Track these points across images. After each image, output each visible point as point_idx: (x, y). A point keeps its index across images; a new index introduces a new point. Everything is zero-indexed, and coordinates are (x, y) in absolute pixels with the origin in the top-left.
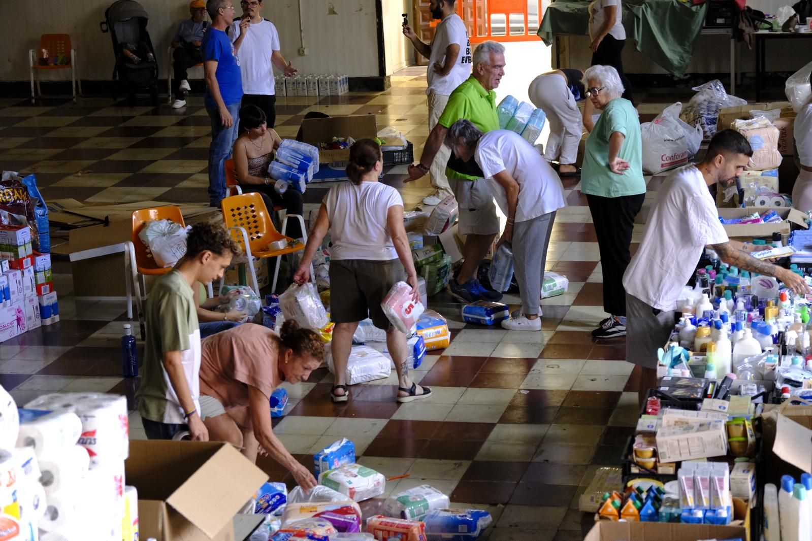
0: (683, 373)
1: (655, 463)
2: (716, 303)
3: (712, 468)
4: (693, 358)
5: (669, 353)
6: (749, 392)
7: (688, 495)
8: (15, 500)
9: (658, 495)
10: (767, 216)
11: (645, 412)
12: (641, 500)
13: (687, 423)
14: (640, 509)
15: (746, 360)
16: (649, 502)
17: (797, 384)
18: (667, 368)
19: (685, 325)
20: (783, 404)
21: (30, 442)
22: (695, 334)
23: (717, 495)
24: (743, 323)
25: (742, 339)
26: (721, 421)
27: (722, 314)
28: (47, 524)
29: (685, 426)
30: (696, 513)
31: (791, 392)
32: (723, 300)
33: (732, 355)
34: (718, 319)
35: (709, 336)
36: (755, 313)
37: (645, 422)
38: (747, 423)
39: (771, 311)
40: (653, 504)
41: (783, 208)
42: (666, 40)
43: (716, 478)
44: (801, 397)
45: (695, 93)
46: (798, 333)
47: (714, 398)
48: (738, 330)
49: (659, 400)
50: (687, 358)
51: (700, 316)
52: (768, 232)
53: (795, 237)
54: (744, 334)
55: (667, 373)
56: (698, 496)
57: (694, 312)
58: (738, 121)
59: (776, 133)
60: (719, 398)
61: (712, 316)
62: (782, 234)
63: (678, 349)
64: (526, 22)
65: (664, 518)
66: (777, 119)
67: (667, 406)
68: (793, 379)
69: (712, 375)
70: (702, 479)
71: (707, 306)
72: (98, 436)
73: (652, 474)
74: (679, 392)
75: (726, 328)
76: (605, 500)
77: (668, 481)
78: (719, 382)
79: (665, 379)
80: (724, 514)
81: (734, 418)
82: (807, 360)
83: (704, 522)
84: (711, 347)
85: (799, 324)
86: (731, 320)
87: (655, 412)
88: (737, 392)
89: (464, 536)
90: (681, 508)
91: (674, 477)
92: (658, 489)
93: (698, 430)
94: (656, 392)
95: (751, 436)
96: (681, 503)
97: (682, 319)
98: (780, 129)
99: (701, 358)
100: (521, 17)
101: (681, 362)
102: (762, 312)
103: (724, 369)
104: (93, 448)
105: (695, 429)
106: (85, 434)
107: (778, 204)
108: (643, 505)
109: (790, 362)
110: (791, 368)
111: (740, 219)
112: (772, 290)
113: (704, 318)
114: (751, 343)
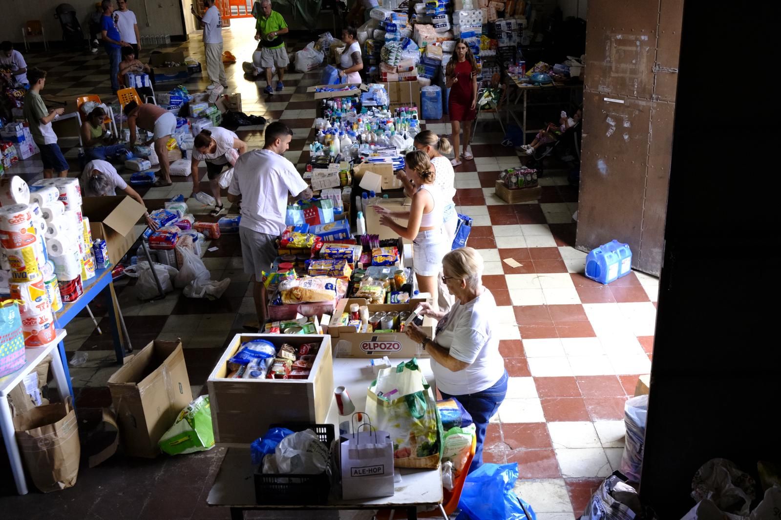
0: (321, 154)
2: (333, 124)
3: (334, 191)
4: (324, 148)
5: (315, 146)
6: (348, 160)
8: (32, 226)
11: (306, 171)
17: (367, 155)
18: (314, 152)
19: (320, 134)
20: (361, 164)
21: (36, 201)
22: (325, 137)
23: (337, 201)
24: (344, 132)
26: (337, 172)
27: (335, 129)
28: (49, 236)
29: (322, 175)
31: (365, 159)
32: (335, 123)
34: (334, 131)
35: (330, 138)
36: (349, 128)
37: (306, 175)
38: (347, 172)
39: (355, 126)
43: (336, 195)
44: (368, 161)
45: (320, 37)
46: (366, 135)
47: (334, 163)
48: (342, 135)
49: (312, 166)
50: (322, 148)
51: (326, 130)
52: (352, 94)
53: (363, 96)
55: (314, 154)
57: (324, 128)
58: (336, 48)
60: (336, 163)
61: (331, 130)
62: (358, 94)
63: (318, 144)
64: (246, 9)
67: (315, 168)
68: (365, 153)
69: (332, 154)
70: (331, 196)
71: (329, 126)
72: (68, 196)
74: (319, 162)
75: (337, 135)
78: (336, 156)
79: (313, 157)
80: (340, 210)
81: (342, 170)
82: (370, 145)
84: (331, 143)
85: (366, 131)
86: (339, 131)
87: (310, 171)
88: (343, 160)
93: (328, 176)
94: (310, 162)
95: (350, 177)
97: (319, 132)
99: (328, 147)
100: (244, 7)
101: (320, 149)
102: (352, 127)
103: (337, 151)
104: (65, 201)
105: (326, 176)
106: (61, 195)
109: (364, 147)
110: (364, 149)
111: (341, 89)
112: (355, 118)
113: (328, 131)
114: (348, 140)
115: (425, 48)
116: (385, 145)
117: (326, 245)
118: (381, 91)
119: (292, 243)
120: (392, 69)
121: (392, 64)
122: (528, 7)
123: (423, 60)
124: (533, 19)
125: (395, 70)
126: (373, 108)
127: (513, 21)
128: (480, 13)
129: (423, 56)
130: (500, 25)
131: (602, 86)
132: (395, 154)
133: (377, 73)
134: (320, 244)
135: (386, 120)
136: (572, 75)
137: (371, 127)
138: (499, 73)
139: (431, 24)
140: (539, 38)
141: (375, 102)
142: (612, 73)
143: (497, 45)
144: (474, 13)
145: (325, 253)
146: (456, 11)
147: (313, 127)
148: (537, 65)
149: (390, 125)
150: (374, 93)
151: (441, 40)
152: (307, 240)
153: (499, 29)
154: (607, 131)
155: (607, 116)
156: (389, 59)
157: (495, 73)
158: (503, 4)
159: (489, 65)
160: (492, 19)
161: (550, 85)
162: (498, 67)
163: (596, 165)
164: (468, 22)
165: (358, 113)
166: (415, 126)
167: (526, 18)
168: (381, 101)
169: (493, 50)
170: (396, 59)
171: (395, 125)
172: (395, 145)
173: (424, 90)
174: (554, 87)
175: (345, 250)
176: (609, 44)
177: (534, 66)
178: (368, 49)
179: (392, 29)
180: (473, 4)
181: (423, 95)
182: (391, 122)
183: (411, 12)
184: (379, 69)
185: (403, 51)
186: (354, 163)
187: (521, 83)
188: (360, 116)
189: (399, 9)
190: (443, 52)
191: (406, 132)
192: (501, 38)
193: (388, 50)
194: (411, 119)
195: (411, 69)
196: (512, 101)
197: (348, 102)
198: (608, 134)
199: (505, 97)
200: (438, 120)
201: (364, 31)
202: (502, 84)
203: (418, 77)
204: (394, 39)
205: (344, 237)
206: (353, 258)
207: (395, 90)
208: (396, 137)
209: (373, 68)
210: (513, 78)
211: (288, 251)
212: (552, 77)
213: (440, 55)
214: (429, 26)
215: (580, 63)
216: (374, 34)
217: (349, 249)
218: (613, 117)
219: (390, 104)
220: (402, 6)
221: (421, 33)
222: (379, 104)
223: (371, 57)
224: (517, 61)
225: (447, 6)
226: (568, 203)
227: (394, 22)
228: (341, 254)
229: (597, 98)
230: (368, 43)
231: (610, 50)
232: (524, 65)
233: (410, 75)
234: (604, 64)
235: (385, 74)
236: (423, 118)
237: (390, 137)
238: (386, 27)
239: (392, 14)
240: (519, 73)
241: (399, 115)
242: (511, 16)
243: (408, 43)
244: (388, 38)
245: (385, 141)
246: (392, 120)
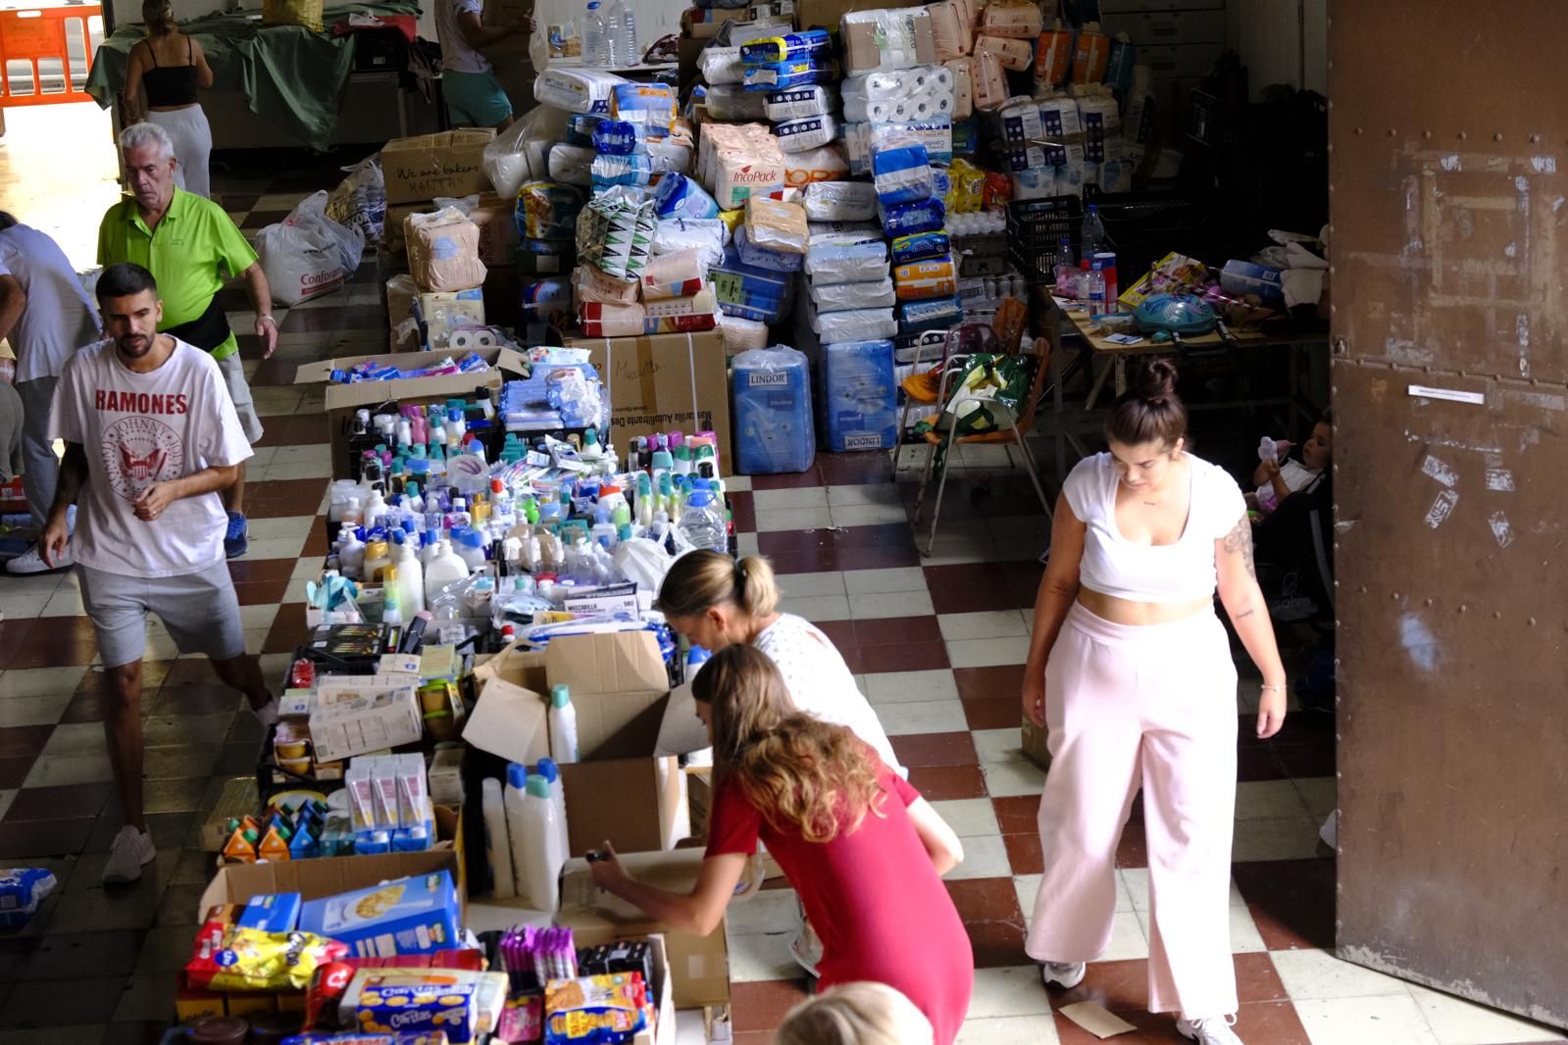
0: (348, 618)
1: (311, 763)
2: (394, 503)
3: (397, 762)
4: (363, 593)
5: (325, 586)
6: (453, 638)
7: (363, 810)
9: (317, 815)
10: (465, 362)
11: (291, 685)
12: (289, 825)
13: (357, 696)
14: (288, 841)
15: (446, 589)
16: (303, 827)
17: (525, 620)
18: (322, 611)
19: (347, 542)
20: (504, 652)
22: (364, 554)
23: (408, 804)
24: (438, 532)
25: (437, 557)
26: (409, 688)
27: (404, 519)
29: (353, 701)
30: (377, 838)
31: (517, 633)
32: (404, 497)
33: (424, 583)
34: (398, 528)
35: (386, 557)
36: (456, 515)
37: (291, 701)
38: (450, 687)
39: (480, 509)
40: (309, 830)
41: (492, 347)
42: (297, 94)
43: (405, 778)
44: (530, 639)
45: (346, 175)
46: (522, 540)
47: (400, 652)
48: (430, 543)
49: (313, 663)
50: (354, 593)
51: (371, 522)
52: (469, 387)
53: (510, 393)
54: (440, 548)
55: (323, 619)
56: (379, 809)
57: (361, 520)
58: (414, 215)
59: (475, 231)
60: (407, 653)
61: (388, 524)
62: (491, 389)
63: (338, 581)
64: (67, 71)
65: (329, 851)
66: (475, 210)
67: (326, 671)
68: (519, 611)
69: (394, 615)
70: (384, 783)
71: (382, 509)
73: (305, 781)
74: (343, 648)
75: (411, 542)
76: (232, 832)
77: (334, 790)
78: (406, 626)
79: (320, 629)
80: (422, 833)
81: (429, 681)
82: (538, 580)
83: (392, 850)
84: (389, 573)
85: (524, 526)
86: (419, 528)
87: (306, 684)
88: (434, 640)
89: (11, 914)
90: (354, 831)
91: (339, 784)
92: (316, 805)
93: (374, 706)
94: (307, 652)
95: (458, 707)
96: (353, 822)
97: (343, 533)
98: (479, 226)
99: (375, 591)
100: (58, 64)
101: (345, 600)
102: (467, 512)
103: (412, 604)
105: (369, 705)
107: (485, 341)
108: (294, 832)
109: (513, 586)
110: (516, 595)
111: (426, 369)
112: (479, 477)
113: (377, 529)
114: (452, 562)
115: (743, 209)
116: (595, 578)
117: (364, 976)
118: (579, 374)
119: (229, 973)
120: (619, 287)
121: (621, 272)
122: (1119, 55)
123: (735, 253)
124: (1139, 98)
125: (630, 296)
126: (549, 440)
127: (1064, 106)
128: (942, 79)
129: (738, 240)
130: (1018, 120)
131: (1400, 343)
132: (632, 610)
133: (563, 305)
134: (343, 974)
135: (596, 481)
136: (1290, 301)
137: (542, 511)
138: (1022, 298)
139: (764, 121)
140: (1167, 165)
141: (554, 415)
142: (1432, 294)
143: (1010, 195)
144: (920, 81)
145: (361, 1008)
146: (854, 73)
147: (322, 511)
148: (1157, 265)
149: (615, 501)
150: (552, 383)
151: (800, 177)
152: (292, 959)
153: (1015, 134)
154: (1425, 507)
155: (1424, 451)
156: (607, 252)
157: (1006, 296)
158: (1026, 46)
159: (983, 266)
160: (989, 100)
161: (1214, 338)
162: (1016, 274)
163: (1395, 636)
164: (900, 111)
165: (491, 458)
166: (706, 503)
167: (1117, 95)
168: (578, 412)
169: (995, 214)
170: (636, 251)
171: (631, 502)
172: (633, 577)
173: (743, 363)
174: (1225, 344)
175: (439, 992)
176: (1414, 190)
177: (1147, 268)
178: (528, 218)
179: (617, 140)
180: (915, 45)
181: (738, 382)
182: (615, 490)
183: (688, 79)
184: (569, 292)
185: (661, 224)
186: (478, 650)
187: (1103, 333)
188: (499, 470)
189: (643, 67)
190: (811, 222)
191: (673, 527)
192: (1025, 166)
193: (602, 219)
194: (692, 476)
195: (691, 288)
196: (1076, 397)
197: (452, 419)
198: (1433, 520)
199: (1046, 383)
200: (798, 473)
201: (511, 151)
202: (1033, 336)
203: (719, 318)
204: (626, 180)
205: (434, 943)
206: (473, 1024)
207: (634, 366)
208: (636, 546)
209: (549, 287)
210: (1072, 315)
211: (217, 1005)
212: (1215, 307)
213: (797, 235)
214: (756, 130)
215: (1320, 254)
216: (552, 160)
217: (454, 989)
218: (1444, 455)
219: (614, 421)
220: (656, 54)
221: (726, 156)
222: (572, 424)
223: (542, 247)
224: (1083, 254)
225: (818, 57)
226: (1302, 782)
227: (624, 116)
228: (423, 1007)
229: (1381, 387)
230: (529, 195)
231: (1421, 213)
232: (1114, 267)
233: (687, 312)
234: (1403, 261)
235: (595, 310)
236: (742, 469)
237: (614, 546)
238: (595, 136)
239: (615, 88)
240: (1094, 297)
241: (647, 462)
242: (1056, 87)
243: (680, 191)
244: (605, 174)
245: (593, 562)
246: (620, 481)
